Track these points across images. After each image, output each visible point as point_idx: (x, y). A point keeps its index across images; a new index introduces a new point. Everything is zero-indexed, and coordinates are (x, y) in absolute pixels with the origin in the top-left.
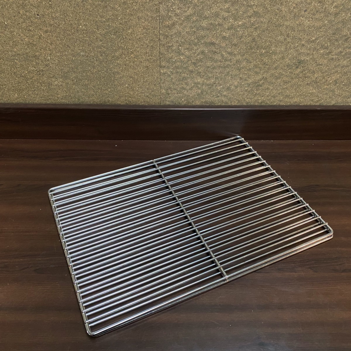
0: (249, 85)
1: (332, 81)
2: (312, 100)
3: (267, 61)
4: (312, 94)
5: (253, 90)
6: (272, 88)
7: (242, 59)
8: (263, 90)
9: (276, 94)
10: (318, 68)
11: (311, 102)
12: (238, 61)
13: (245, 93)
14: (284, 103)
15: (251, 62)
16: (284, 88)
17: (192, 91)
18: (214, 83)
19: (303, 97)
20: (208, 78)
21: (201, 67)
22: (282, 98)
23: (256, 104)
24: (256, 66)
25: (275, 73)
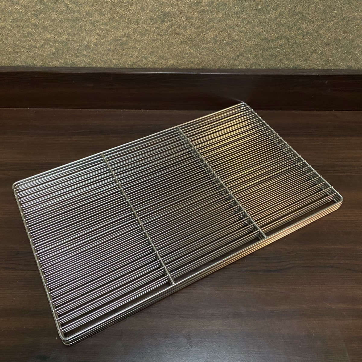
0: (111, 43)
1: (210, 38)
2: (192, 62)
3: (123, 14)
4: (189, 54)
5: (118, 49)
6: (139, 47)
7: (92, 10)
8: (130, 50)
9: (146, 54)
10: (189, 23)
11: (192, 65)
12: (88, 13)
13: (109, 52)
14: (160, 66)
15: (105, 15)
16: (155, 47)
17: (45, 50)
18: (68, 40)
19: (180, 59)
20: (59, 34)
21: (45, 20)
22: (155, 59)
23: (127, 66)
24: (112, 19)
25: (137, 28)
